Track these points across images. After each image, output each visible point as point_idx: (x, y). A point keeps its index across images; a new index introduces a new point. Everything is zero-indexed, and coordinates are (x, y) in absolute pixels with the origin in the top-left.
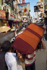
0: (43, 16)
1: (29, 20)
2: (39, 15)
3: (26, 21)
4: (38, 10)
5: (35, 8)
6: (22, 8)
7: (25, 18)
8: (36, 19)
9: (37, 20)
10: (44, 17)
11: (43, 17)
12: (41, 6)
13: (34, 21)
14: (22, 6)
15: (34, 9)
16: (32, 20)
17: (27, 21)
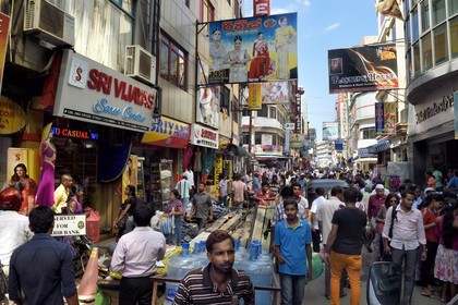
0: (399, 127)
1: (296, 145)
2: (357, 125)
3: (270, 149)
4: (357, 79)
5: (336, 65)
6: (237, 49)
7: (265, 130)
8: (339, 146)
9: (344, 154)
10: (400, 133)
11: (391, 131)
12: (385, 55)
13: (324, 159)
14: (239, 38)
15: (332, 72)
16: (311, 151)
17: (281, 154)
